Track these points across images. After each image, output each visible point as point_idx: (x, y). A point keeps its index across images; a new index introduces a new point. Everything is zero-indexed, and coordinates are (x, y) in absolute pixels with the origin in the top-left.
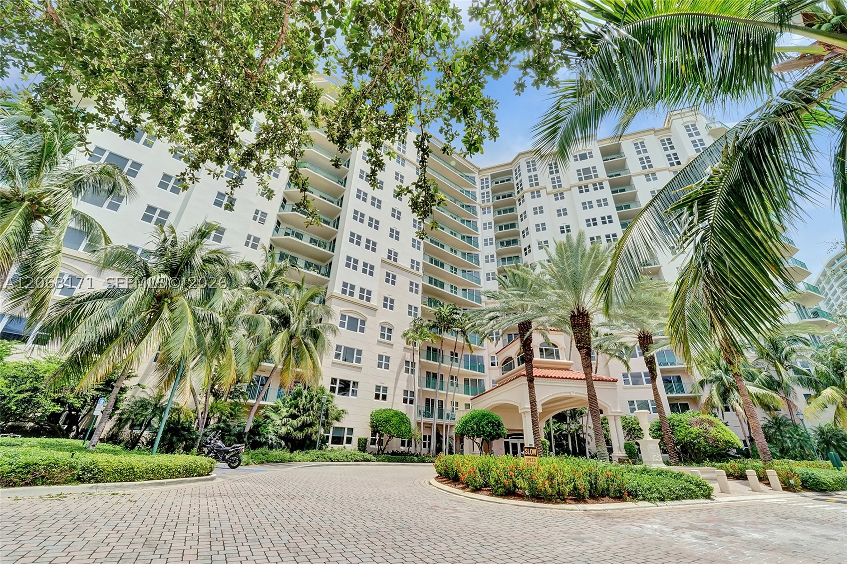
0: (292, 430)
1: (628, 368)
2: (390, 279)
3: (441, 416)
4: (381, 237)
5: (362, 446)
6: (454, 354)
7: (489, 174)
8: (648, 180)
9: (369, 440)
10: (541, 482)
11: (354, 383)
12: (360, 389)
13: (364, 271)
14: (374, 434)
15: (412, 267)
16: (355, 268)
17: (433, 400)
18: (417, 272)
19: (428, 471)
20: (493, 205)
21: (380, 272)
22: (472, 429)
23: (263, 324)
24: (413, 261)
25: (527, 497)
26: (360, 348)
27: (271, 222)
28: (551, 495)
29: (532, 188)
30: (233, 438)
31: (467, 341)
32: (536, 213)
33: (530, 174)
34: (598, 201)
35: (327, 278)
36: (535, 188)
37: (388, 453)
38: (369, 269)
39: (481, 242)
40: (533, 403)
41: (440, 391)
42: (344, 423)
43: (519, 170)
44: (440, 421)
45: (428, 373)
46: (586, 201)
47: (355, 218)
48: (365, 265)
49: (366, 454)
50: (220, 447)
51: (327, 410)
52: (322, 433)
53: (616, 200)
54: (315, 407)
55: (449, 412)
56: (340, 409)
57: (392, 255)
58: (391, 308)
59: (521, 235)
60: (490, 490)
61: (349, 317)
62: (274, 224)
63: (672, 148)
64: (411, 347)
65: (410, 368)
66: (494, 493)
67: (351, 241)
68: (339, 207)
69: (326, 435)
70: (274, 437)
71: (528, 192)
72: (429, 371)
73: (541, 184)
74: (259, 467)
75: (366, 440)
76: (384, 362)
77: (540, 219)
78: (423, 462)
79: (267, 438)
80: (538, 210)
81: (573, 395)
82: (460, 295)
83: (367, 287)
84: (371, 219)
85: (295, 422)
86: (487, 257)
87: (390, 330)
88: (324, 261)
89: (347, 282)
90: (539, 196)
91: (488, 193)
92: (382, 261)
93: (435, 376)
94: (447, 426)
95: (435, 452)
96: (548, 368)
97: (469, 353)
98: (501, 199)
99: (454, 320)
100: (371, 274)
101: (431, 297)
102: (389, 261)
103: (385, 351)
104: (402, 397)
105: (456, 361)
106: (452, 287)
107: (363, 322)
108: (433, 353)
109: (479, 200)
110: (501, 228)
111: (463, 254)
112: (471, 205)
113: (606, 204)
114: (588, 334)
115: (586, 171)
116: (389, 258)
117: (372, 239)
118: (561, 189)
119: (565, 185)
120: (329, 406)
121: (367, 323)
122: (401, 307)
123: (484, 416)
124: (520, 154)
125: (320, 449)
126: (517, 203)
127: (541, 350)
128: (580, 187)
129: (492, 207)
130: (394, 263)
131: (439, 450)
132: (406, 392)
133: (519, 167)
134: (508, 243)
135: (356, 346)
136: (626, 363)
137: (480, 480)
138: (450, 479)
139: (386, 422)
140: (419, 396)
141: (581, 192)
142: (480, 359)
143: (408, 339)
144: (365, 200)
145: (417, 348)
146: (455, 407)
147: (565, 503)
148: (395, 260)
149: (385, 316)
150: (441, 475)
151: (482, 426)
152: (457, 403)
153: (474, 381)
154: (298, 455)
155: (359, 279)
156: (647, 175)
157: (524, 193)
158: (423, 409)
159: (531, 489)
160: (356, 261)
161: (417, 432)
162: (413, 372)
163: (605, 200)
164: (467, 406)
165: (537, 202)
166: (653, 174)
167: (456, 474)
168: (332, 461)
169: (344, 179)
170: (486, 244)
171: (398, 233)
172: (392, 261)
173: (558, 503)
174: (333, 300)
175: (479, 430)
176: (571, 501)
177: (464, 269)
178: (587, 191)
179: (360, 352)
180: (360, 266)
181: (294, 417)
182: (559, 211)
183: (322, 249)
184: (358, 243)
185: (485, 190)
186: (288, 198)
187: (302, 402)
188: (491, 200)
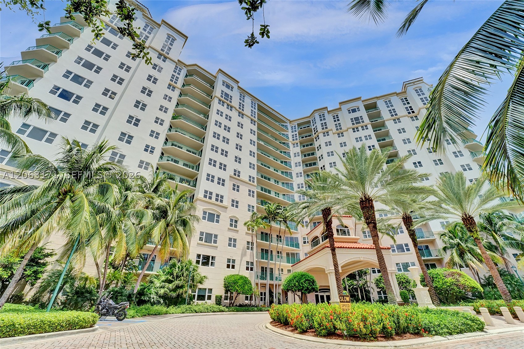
0: (168, 291)
1: (395, 241)
2: (236, 188)
3: (272, 279)
4: (229, 161)
5: (219, 301)
6: (279, 237)
7: (296, 123)
8: (396, 123)
9: (223, 297)
10: (357, 324)
11: (212, 257)
12: (216, 262)
13: (219, 183)
14: (226, 292)
15: (250, 180)
16: (212, 181)
17: (266, 268)
18: (253, 183)
19: (265, 318)
20: (300, 142)
21: (229, 184)
22: (295, 285)
23: (147, 215)
24: (250, 177)
25: (346, 336)
26: (216, 234)
27: (158, 153)
28: (366, 334)
29: (323, 131)
30: (123, 298)
31: (288, 227)
32: (327, 145)
33: (322, 122)
34: (366, 137)
35: (194, 188)
36: (325, 130)
37: (236, 306)
38: (222, 182)
39: (293, 164)
40: (336, 265)
41: (271, 262)
42: (206, 285)
43: (315, 120)
44: (272, 282)
45: (262, 250)
46: (358, 137)
47: (212, 150)
48: (219, 179)
49: (221, 306)
50: (111, 305)
51: (193, 276)
52: (190, 293)
53: (377, 136)
54: (185, 275)
55: (277, 276)
56: (203, 275)
57: (237, 173)
58: (237, 207)
59: (318, 160)
60: (314, 332)
61: (209, 213)
62: (159, 154)
63: (408, 103)
64: (250, 232)
65: (250, 246)
66: (318, 335)
67: (210, 164)
68: (202, 143)
69: (193, 294)
70: (155, 297)
71: (321, 133)
72: (263, 248)
73: (329, 128)
74: (141, 319)
75: (221, 296)
76: (232, 243)
77: (330, 149)
78: (261, 311)
79: (150, 297)
80: (328, 144)
81: (362, 259)
82: (281, 198)
83: (220, 193)
84: (222, 150)
85: (170, 286)
86: (297, 174)
87: (236, 222)
88: (192, 177)
89: (207, 190)
90: (328, 135)
91: (296, 134)
92: (230, 177)
93: (267, 251)
94: (276, 285)
95: (268, 304)
96: (343, 242)
97: (289, 236)
98: (305, 138)
99: (278, 213)
100: (223, 185)
101: (263, 199)
102: (235, 176)
103: (233, 235)
104: (246, 266)
105: (281, 241)
106: (276, 193)
107: (218, 216)
108: (265, 236)
109: (291, 139)
110: (305, 156)
111: (282, 172)
112: (286, 142)
113: (371, 138)
114: (374, 213)
115: (357, 119)
116: (235, 174)
117: (224, 163)
118: (341, 131)
119: (344, 128)
120: (195, 273)
121: (220, 217)
122: (243, 206)
123: (302, 276)
124: (315, 111)
125: (189, 304)
126: (315, 140)
127: (337, 230)
128: (353, 129)
129: (299, 143)
130: (238, 178)
131: (271, 302)
132: (248, 262)
133: (314, 118)
134: (310, 165)
135: (213, 232)
136: (393, 238)
137: (306, 324)
138: (281, 323)
139: (235, 283)
140: (256, 265)
141: (354, 131)
142: (296, 239)
143: (248, 226)
144: (218, 138)
145: (254, 233)
146: (281, 272)
147: (378, 340)
148: (239, 176)
149: (232, 212)
150: (274, 320)
151: (302, 283)
152: (282, 269)
153: (293, 254)
154: (172, 309)
155: (215, 188)
156: (394, 120)
157: (319, 133)
158: (260, 274)
159: (349, 329)
160: (213, 177)
161: (256, 290)
162: (252, 249)
163: (370, 136)
164: (289, 271)
165: (327, 139)
166: (398, 119)
167: (286, 319)
168: (197, 313)
169: (205, 126)
170: (296, 166)
171: (240, 159)
172: (236, 177)
173: (372, 341)
174: (198, 202)
175: (300, 285)
176: (382, 339)
177: (283, 182)
178: (358, 131)
179: (216, 236)
180: (216, 180)
181: (170, 282)
182: (341, 144)
183: (191, 169)
184: (214, 166)
185: (294, 133)
186: (169, 138)
187: (176, 271)
188: (298, 139)
